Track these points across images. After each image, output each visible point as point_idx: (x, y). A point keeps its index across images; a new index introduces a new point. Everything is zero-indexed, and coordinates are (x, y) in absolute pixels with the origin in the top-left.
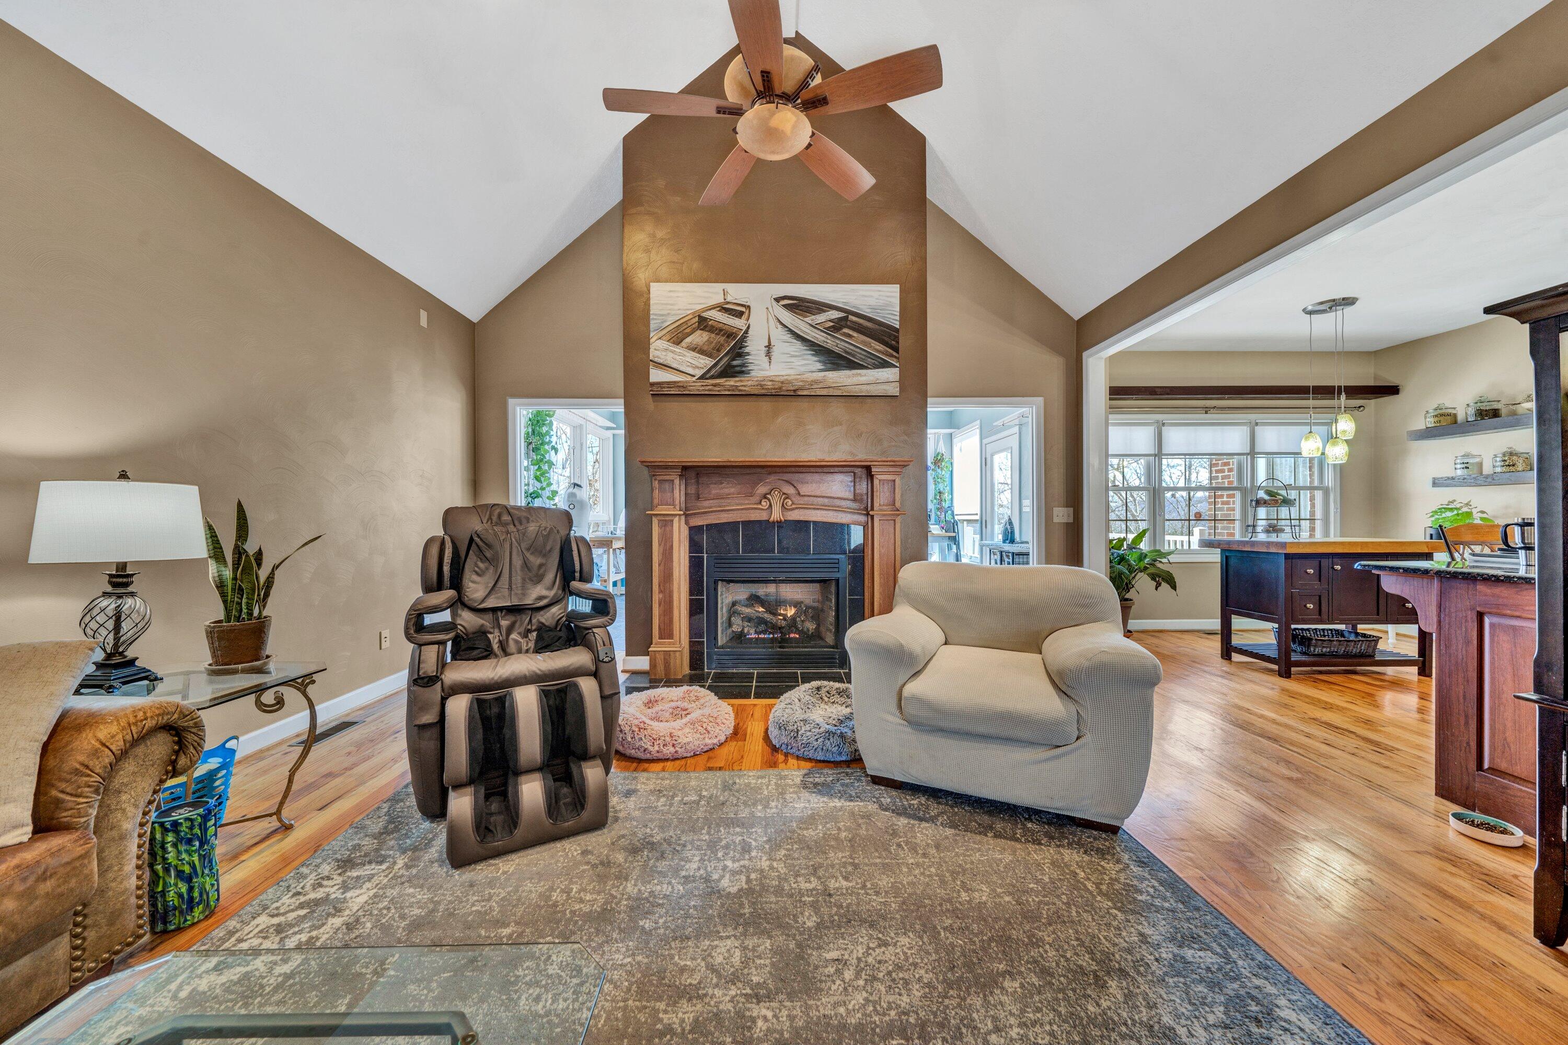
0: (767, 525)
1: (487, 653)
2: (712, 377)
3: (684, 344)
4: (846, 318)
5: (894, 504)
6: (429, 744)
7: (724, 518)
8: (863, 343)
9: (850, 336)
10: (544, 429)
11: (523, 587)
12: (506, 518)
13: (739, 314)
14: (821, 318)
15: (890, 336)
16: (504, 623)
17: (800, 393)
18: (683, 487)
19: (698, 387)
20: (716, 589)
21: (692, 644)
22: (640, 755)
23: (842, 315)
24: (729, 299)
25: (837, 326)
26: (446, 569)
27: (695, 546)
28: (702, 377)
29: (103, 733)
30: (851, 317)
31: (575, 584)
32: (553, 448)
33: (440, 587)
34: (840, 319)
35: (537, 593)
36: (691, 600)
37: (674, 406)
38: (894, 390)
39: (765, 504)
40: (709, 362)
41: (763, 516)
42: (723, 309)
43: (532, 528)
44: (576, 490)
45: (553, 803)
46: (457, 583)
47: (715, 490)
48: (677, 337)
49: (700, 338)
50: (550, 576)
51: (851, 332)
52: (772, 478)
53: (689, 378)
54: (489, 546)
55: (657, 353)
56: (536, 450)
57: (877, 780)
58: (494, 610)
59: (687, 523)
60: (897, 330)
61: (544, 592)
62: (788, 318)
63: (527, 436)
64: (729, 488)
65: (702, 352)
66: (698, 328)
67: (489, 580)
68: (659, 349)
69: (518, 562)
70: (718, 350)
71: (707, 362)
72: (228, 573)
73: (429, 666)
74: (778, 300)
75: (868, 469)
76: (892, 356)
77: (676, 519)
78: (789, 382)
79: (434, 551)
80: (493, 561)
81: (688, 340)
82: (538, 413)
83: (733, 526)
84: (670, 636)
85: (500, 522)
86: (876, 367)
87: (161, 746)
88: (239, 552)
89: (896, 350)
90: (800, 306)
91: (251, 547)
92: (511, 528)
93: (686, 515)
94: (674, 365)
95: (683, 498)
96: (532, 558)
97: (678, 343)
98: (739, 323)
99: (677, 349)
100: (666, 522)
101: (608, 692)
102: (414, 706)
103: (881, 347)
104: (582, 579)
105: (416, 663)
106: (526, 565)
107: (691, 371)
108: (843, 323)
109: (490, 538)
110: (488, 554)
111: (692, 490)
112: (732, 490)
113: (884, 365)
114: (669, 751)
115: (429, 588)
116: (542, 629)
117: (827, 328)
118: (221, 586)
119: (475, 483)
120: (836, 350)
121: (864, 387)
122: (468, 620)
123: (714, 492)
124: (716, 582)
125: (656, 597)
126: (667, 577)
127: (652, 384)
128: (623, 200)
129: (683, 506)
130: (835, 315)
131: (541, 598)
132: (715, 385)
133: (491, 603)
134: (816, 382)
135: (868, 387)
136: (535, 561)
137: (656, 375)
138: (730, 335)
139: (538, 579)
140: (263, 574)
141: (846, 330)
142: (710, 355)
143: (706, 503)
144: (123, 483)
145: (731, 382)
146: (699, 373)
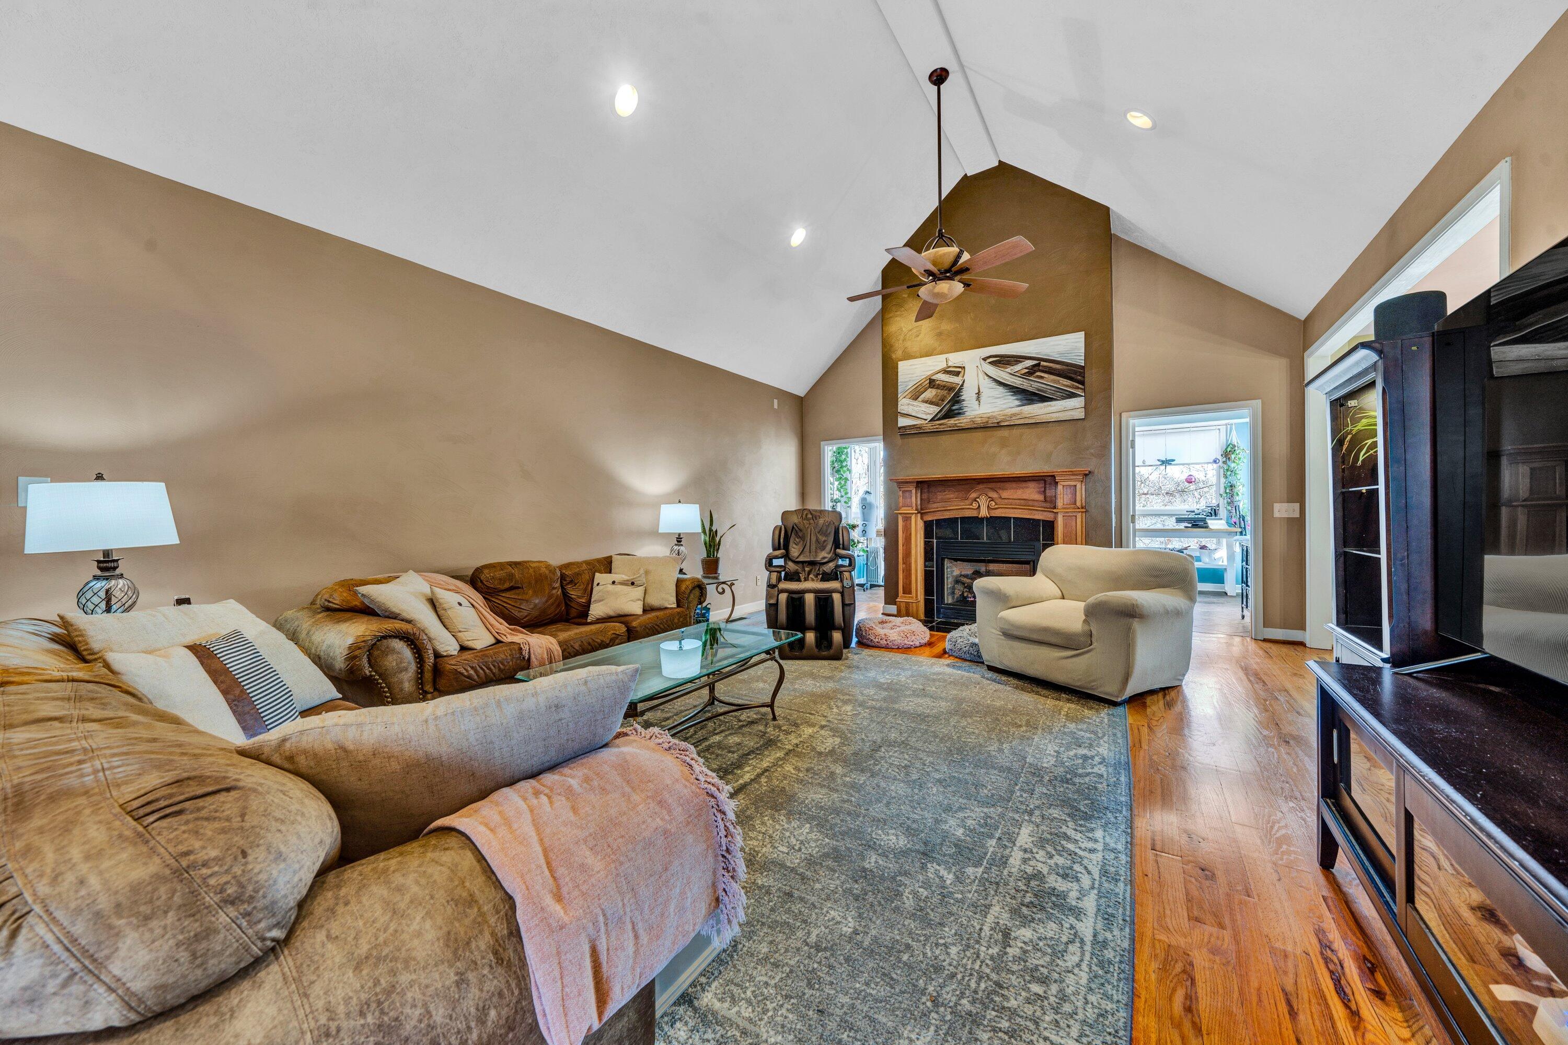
0: (978, 520)
1: (799, 580)
2: (939, 419)
3: (920, 399)
4: (1038, 365)
5: (1075, 503)
6: (772, 613)
7: (947, 515)
8: (1054, 381)
9: (1042, 377)
10: (844, 457)
11: (816, 552)
12: (810, 516)
13: (957, 374)
14: (1018, 367)
15: (1075, 373)
16: (807, 569)
17: (1002, 424)
18: (919, 495)
19: (929, 427)
20: (943, 565)
21: (926, 601)
22: (869, 643)
23: (1035, 362)
24: (950, 364)
25: (1031, 371)
26: (782, 540)
27: (928, 533)
28: (932, 420)
29: (688, 583)
30: (1043, 363)
31: (840, 551)
32: (848, 470)
33: (779, 549)
34: (1034, 366)
35: (823, 555)
36: (925, 571)
37: (914, 441)
38: (1080, 414)
39: (975, 505)
40: (937, 409)
41: (973, 514)
42: (946, 372)
43: (821, 521)
44: (867, 496)
45: (819, 643)
46: (786, 547)
47: (940, 496)
48: (915, 395)
49: (930, 394)
50: (829, 547)
51: (1042, 374)
52: (981, 486)
53: (923, 422)
54: (801, 530)
55: (902, 407)
56: (838, 471)
57: (991, 668)
58: (803, 562)
59: (922, 518)
60: (1083, 368)
61: (826, 555)
62: (993, 371)
63: (833, 462)
64: (950, 495)
65: (931, 403)
66: (930, 387)
67: (800, 547)
68: (904, 405)
69: (814, 539)
70: (943, 401)
71: (936, 409)
72: (707, 539)
73: (774, 581)
74: (984, 359)
75: (1053, 476)
76: (1078, 388)
77: (913, 517)
78: (994, 417)
79: (777, 532)
80: (803, 538)
81: (923, 396)
82: (839, 448)
83: (953, 521)
84: (910, 593)
85: (807, 519)
86: (1064, 398)
87: (697, 592)
88: (711, 530)
89: (1082, 383)
90: (1002, 361)
91: (714, 529)
92: (812, 521)
93: (922, 514)
94: (913, 414)
95: (919, 502)
96: (820, 537)
97: (916, 399)
98: (957, 380)
99: (915, 403)
100: (907, 519)
101: (847, 602)
102: (769, 596)
103: (1068, 382)
104: (844, 549)
105: (769, 579)
106: (817, 540)
107: (925, 417)
108: (1036, 368)
109: (801, 527)
110: (800, 534)
111: (925, 496)
112: (952, 496)
113: (1072, 395)
114: (883, 642)
115: (774, 549)
116: (824, 574)
117: (1023, 374)
118: (705, 544)
119: (803, 495)
120: (1030, 389)
121: (1054, 415)
122: (791, 566)
123: (939, 497)
124: (943, 560)
125: (901, 566)
126: (908, 554)
127: (900, 428)
128: (882, 308)
129: (919, 507)
130: (1029, 363)
131: (824, 558)
132: (940, 425)
133: (801, 559)
134: (1014, 415)
135: (1057, 414)
136: (822, 538)
137: (902, 422)
138: (950, 389)
139: (823, 548)
140: (718, 539)
141: (1038, 374)
142: (937, 405)
143: (935, 505)
144: (680, 505)
145: (952, 421)
146: (930, 417)
